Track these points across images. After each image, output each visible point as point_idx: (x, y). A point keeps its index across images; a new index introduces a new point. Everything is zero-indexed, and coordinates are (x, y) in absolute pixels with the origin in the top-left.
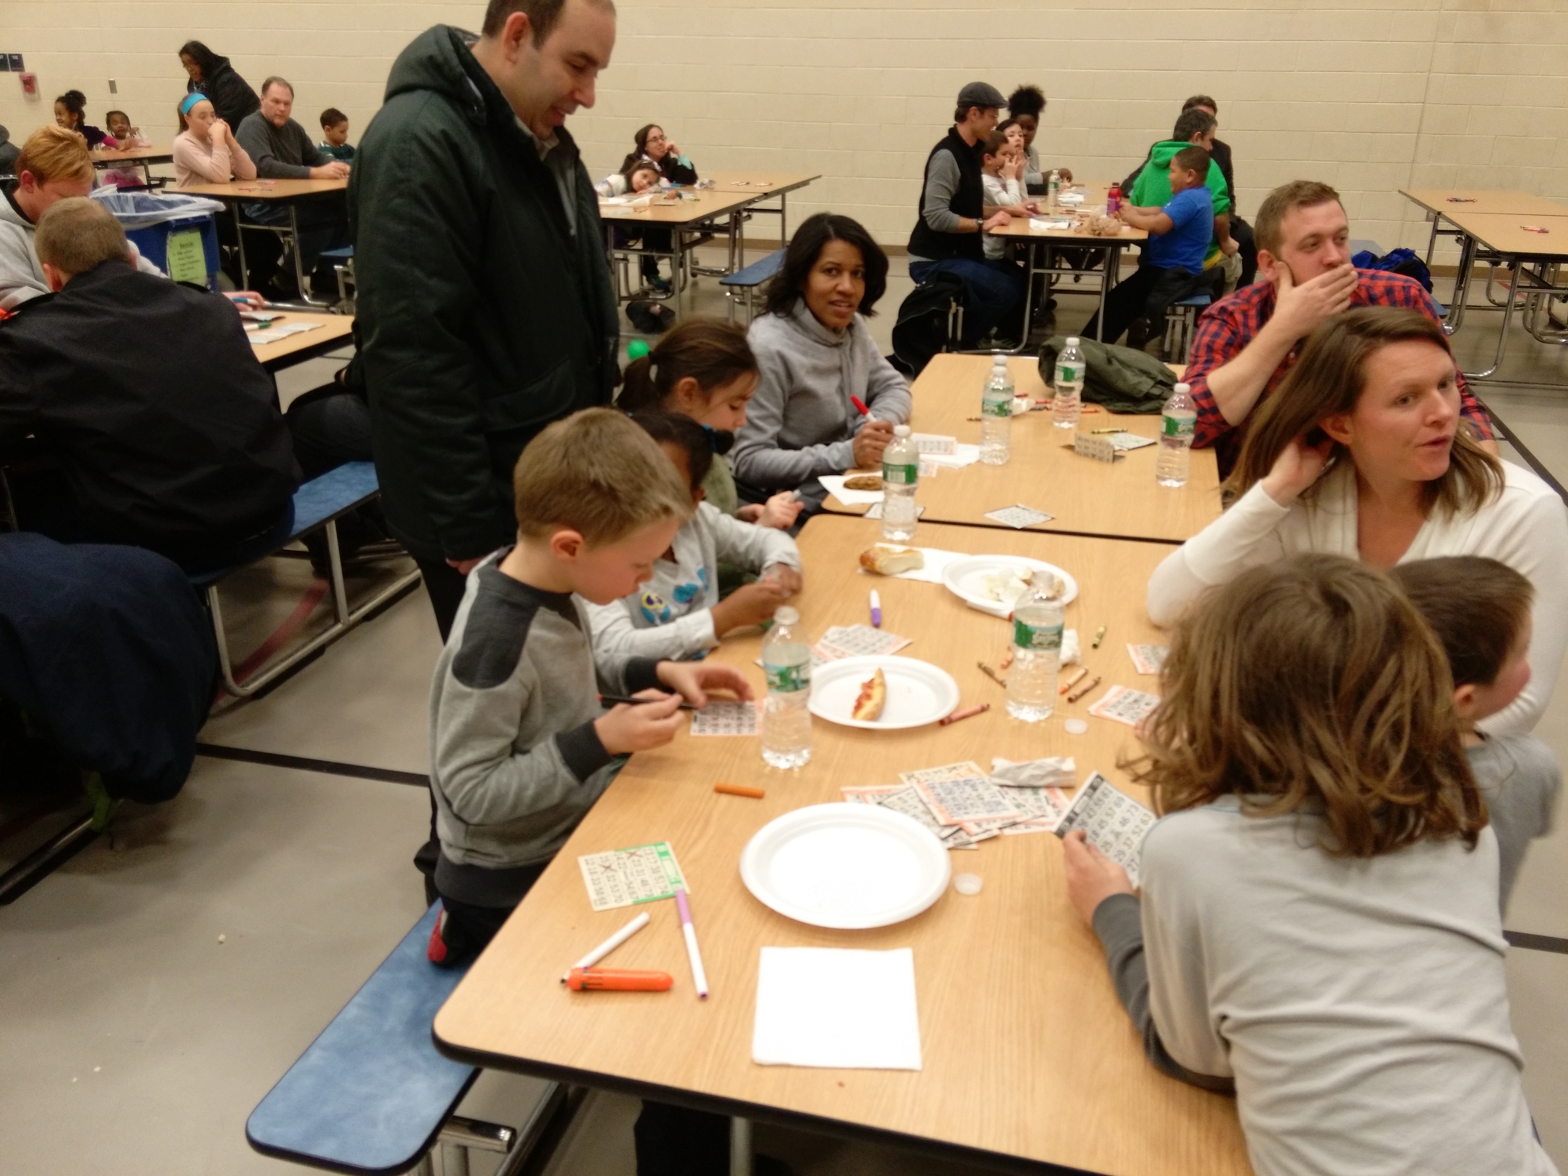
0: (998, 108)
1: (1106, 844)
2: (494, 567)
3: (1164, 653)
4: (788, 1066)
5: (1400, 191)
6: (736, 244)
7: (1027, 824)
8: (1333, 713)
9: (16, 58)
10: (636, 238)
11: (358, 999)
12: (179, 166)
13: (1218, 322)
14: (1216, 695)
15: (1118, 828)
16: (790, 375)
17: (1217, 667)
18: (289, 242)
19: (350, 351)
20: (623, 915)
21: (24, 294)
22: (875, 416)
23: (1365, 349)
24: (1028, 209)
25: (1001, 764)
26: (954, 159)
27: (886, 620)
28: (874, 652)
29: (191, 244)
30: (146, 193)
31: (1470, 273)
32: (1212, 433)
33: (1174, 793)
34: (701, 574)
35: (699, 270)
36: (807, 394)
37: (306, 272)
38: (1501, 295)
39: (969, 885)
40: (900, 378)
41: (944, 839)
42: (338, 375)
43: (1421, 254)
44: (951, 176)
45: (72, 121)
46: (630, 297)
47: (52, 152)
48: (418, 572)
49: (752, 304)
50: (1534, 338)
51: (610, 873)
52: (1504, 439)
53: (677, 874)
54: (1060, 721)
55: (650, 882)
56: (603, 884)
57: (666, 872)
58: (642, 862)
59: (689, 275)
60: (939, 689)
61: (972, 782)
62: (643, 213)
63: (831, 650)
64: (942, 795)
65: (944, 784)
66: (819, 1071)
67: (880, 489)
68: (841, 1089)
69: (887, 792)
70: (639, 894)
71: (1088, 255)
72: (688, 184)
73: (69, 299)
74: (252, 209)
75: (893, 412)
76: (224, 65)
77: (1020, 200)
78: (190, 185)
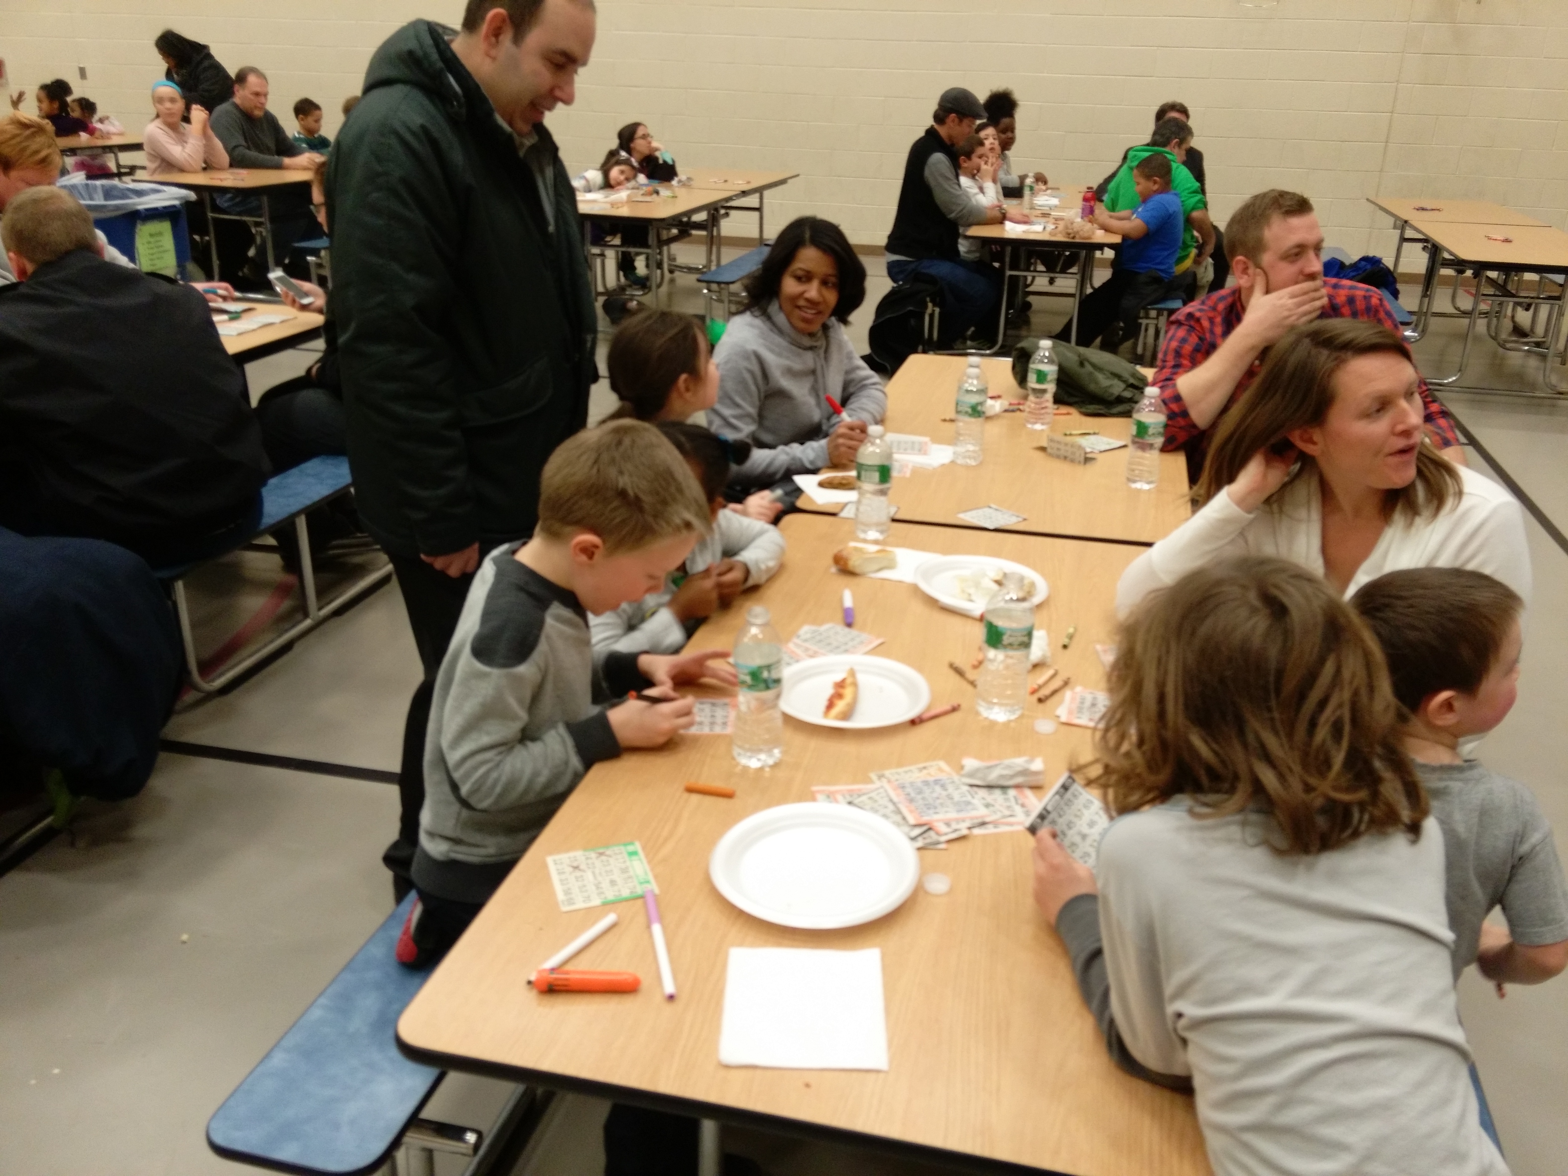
1: (1073, 844)
2: (509, 557)
4: (755, 1067)
5: (1368, 200)
6: (714, 242)
7: (995, 824)
8: (1276, 715)
10: (613, 234)
11: (322, 1001)
12: (150, 154)
13: (1185, 327)
14: (1161, 699)
15: (1085, 830)
16: (766, 377)
17: (1162, 671)
18: (261, 232)
20: (591, 915)
22: (850, 416)
23: (1333, 362)
25: (970, 763)
27: (858, 619)
28: (846, 651)
29: (160, 234)
30: (116, 182)
31: (1436, 280)
32: (1182, 437)
33: (1126, 796)
35: (676, 266)
36: (781, 394)
38: (1466, 302)
39: (938, 884)
40: (876, 377)
41: (913, 839)
42: (309, 370)
43: (1389, 262)
46: (607, 293)
47: (18, 139)
48: (390, 567)
49: (730, 302)
50: (1498, 346)
51: (578, 873)
52: (1466, 444)
53: (646, 874)
54: (1030, 721)
55: (619, 882)
56: (571, 884)
57: (634, 871)
58: (611, 862)
59: (666, 273)
60: (910, 689)
61: (942, 782)
62: (620, 209)
63: (803, 649)
64: (912, 795)
65: (914, 784)
66: (786, 1072)
67: (853, 488)
68: (808, 1089)
69: (858, 792)
70: (607, 894)
71: (1063, 258)
72: (666, 181)
73: (33, 288)
74: (224, 199)
75: (868, 412)
76: (204, 53)
77: (996, 203)
78: (159, 173)
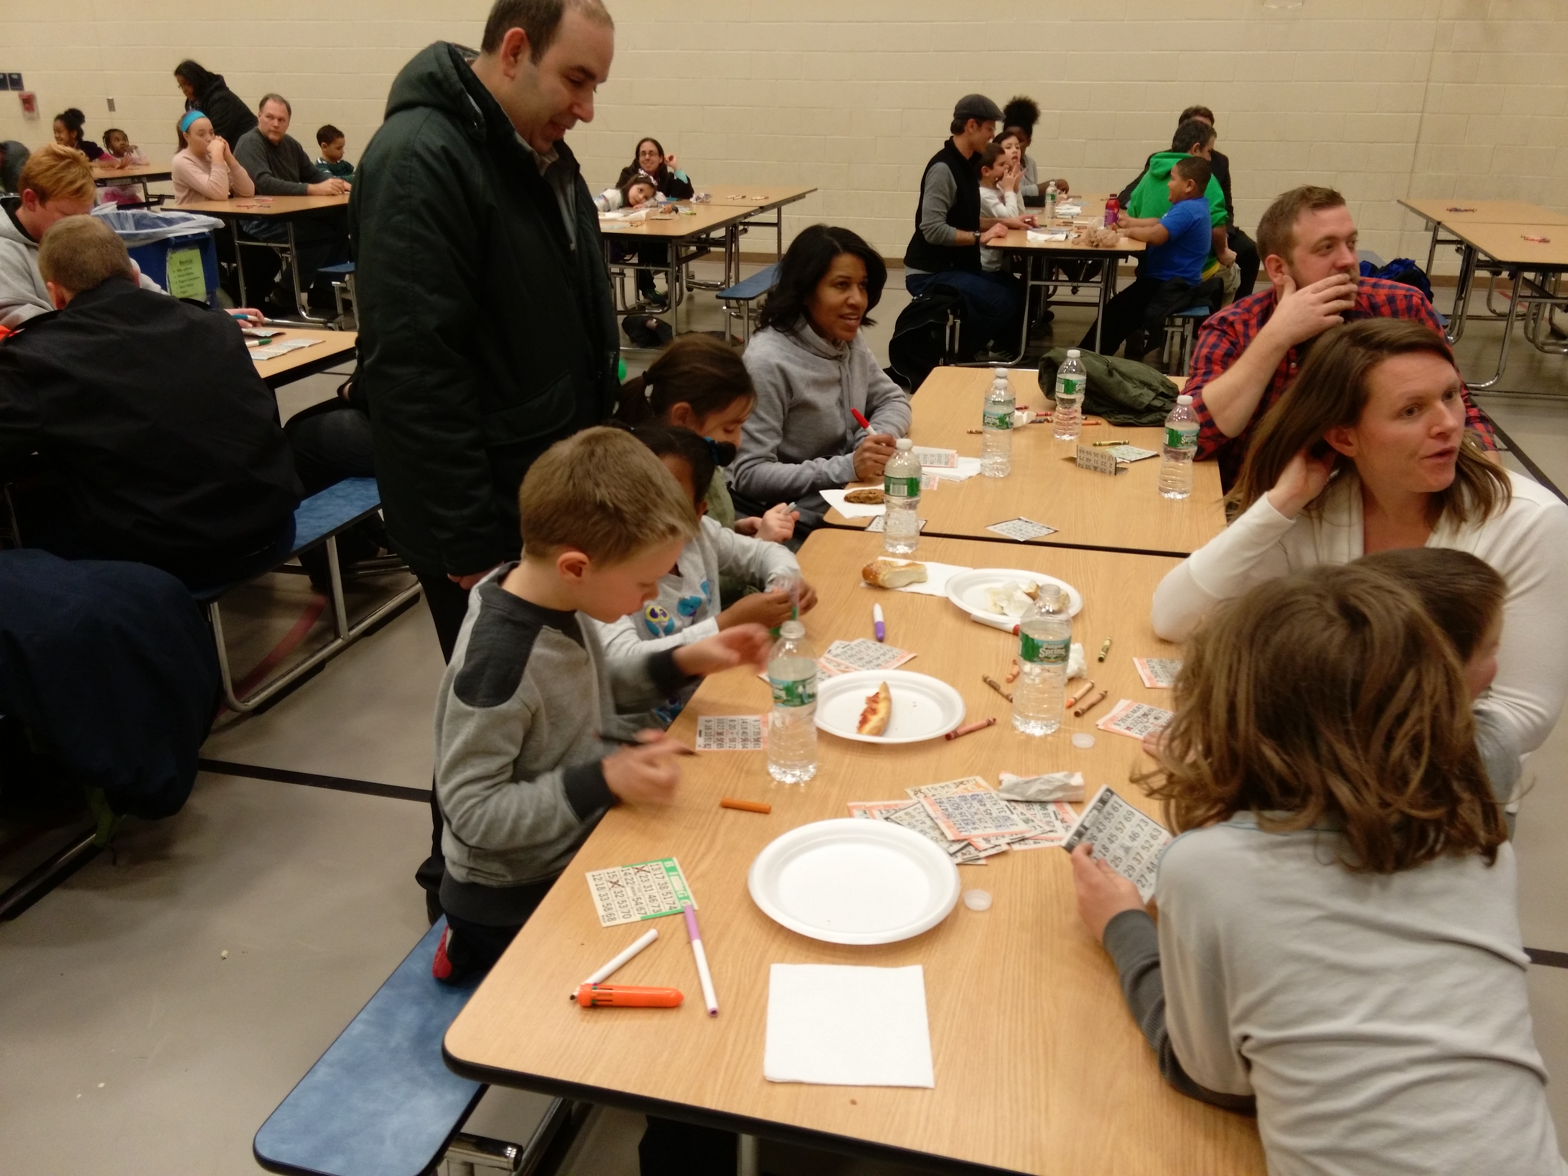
0: (995, 121)
1: (1117, 858)
2: (496, 584)
3: (1178, 666)
4: (800, 1083)
5: (1398, 201)
6: (733, 258)
7: (1036, 840)
8: (1352, 728)
9: (15, 77)
10: (632, 253)
11: (363, 1016)
12: (178, 184)
13: (1217, 333)
14: (1232, 709)
15: (1128, 843)
16: (790, 388)
17: (1233, 679)
18: (287, 258)
19: (350, 366)
20: (631, 931)
21: (27, 312)
22: (875, 429)
23: (1368, 361)
24: (1025, 222)
25: (1008, 778)
26: (950, 171)
27: (890, 634)
28: (878, 665)
29: (190, 261)
30: (145, 211)
31: (1471, 282)
32: (1210, 446)
33: (1189, 809)
34: (704, 587)
35: (695, 283)
36: (807, 406)
37: (303, 290)
38: (1502, 305)
39: (979, 901)
40: (900, 391)
41: (953, 855)
42: (340, 390)
43: (1422, 265)
44: (947, 190)
45: (70, 138)
46: (626, 311)
47: (54, 170)
48: (419, 585)
49: (749, 318)
50: (1535, 348)
51: (618, 889)
52: (1506, 450)
53: (685, 890)
54: (1067, 735)
55: (658, 898)
56: (610, 899)
57: (673, 887)
58: (650, 877)
59: (685, 289)
60: (945, 704)
61: (980, 797)
62: (639, 227)
63: (835, 664)
64: (950, 810)
65: (951, 799)
66: (832, 1088)
67: (882, 502)
68: (854, 1106)
69: (894, 807)
70: (647, 910)
71: (1085, 267)
72: (684, 198)
73: (72, 317)
74: (250, 226)
75: (893, 425)
76: (217, 83)
77: (1017, 212)
78: (189, 202)
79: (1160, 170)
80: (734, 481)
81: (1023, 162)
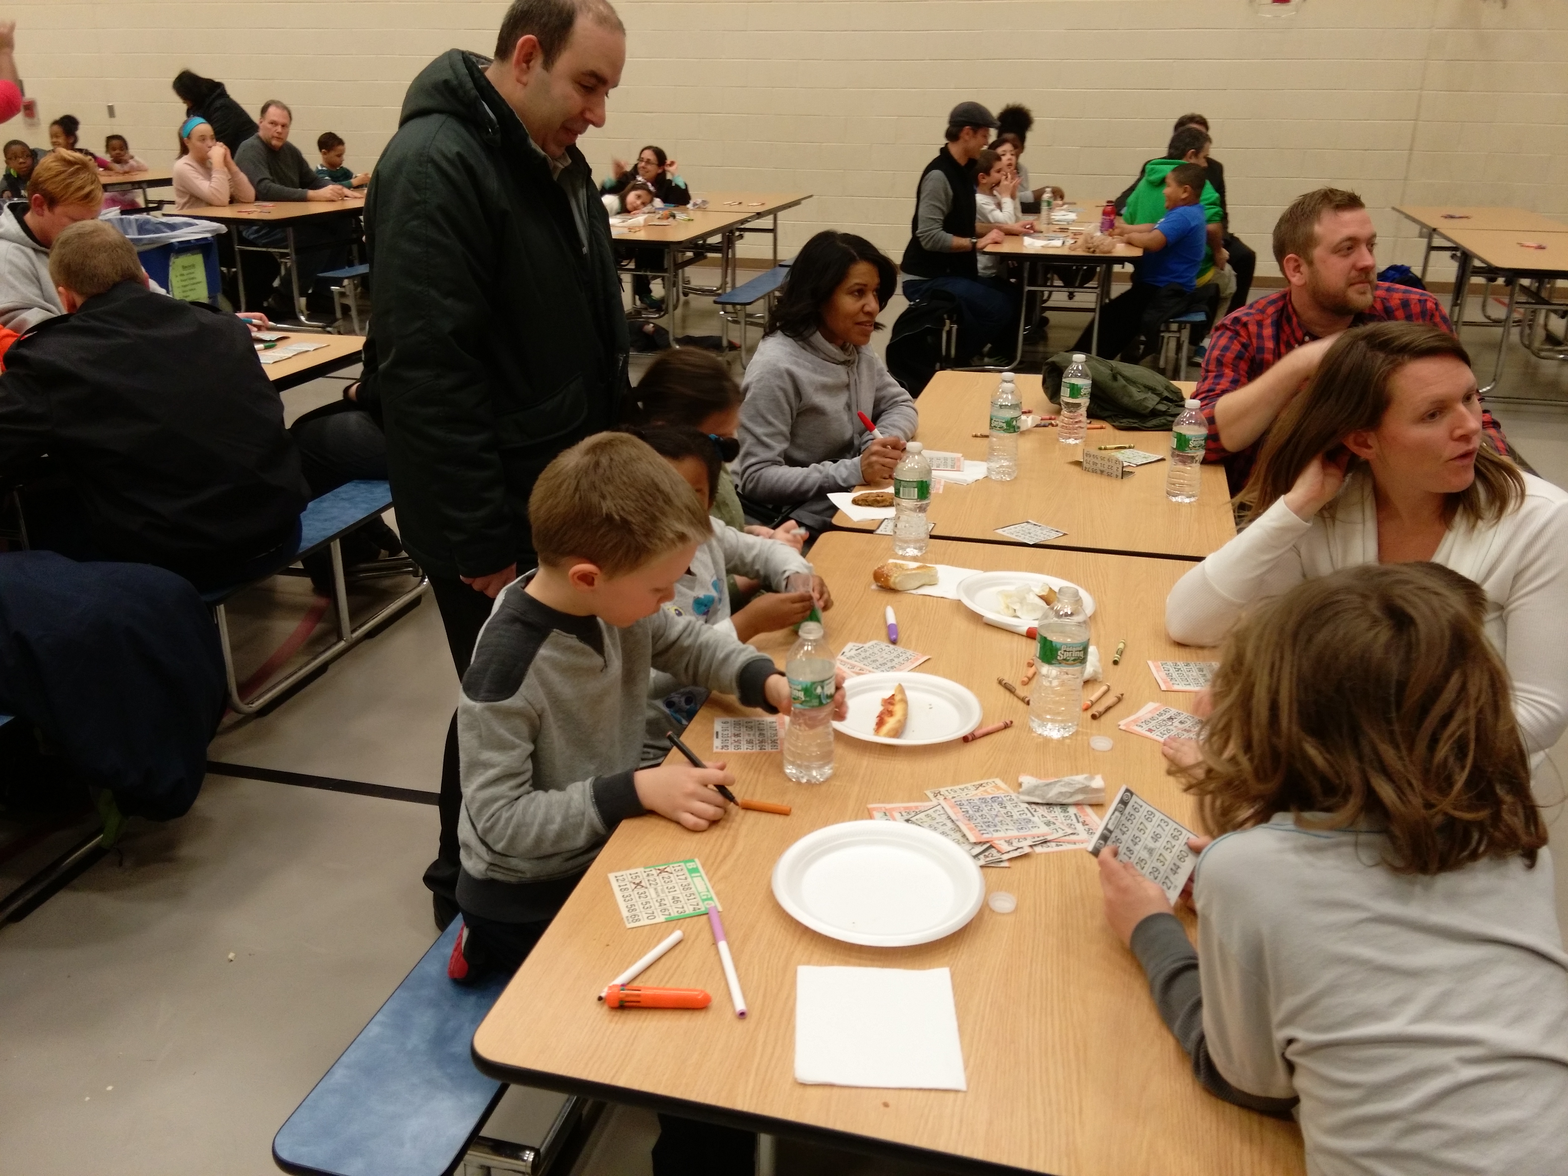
0: (989, 128)
1: (1142, 860)
2: (520, 586)
4: (832, 1086)
5: (1394, 209)
6: (729, 264)
7: (1058, 842)
8: (1396, 728)
10: (629, 258)
12: (178, 190)
13: (1229, 334)
15: (1151, 845)
16: (798, 393)
17: (1275, 677)
18: (286, 263)
19: (355, 371)
20: (657, 932)
22: (882, 433)
23: (1389, 366)
24: (1022, 227)
25: (1028, 781)
26: (946, 179)
27: (903, 636)
28: (892, 667)
29: (193, 266)
30: (144, 216)
31: (1466, 288)
34: (714, 585)
35: (690, 289)
37: (301, 295)
38: (1498, 312)
39: (1004, 903)
40: (906, 394)
41: (976, 857)
42: (346, 393)
43: (1417, 271)
44: (943, 196)
47: (62, 176)
49: (753, 324)
50: (1531, 354)
51: (642, 890)
53: (708, 891)
54: (1085, 738)
55: (681, 899)
56: (634, 900)
57: (696, 888)
58: (672, 878)
59: (681, 295)
60: (961, 706)
61: (1000, 799)
62: (638, 233)
63: (849, 666)
64: (971, 812)
65: (971, 801)
66: (864, 1091)
67: (891, 505)
68: (887, 1109)
69: (914, 810)
70: (671, 911)
71: (1081, 273)
72: (682, 204)
73: (83, 321)
74: (250, 231)
75: (900, 429)
76: (218, 91)
77: (1013, 219)
78: (189, 208)
79: (1154, 177)
80: (740, 484)
81: (1017, 169)
